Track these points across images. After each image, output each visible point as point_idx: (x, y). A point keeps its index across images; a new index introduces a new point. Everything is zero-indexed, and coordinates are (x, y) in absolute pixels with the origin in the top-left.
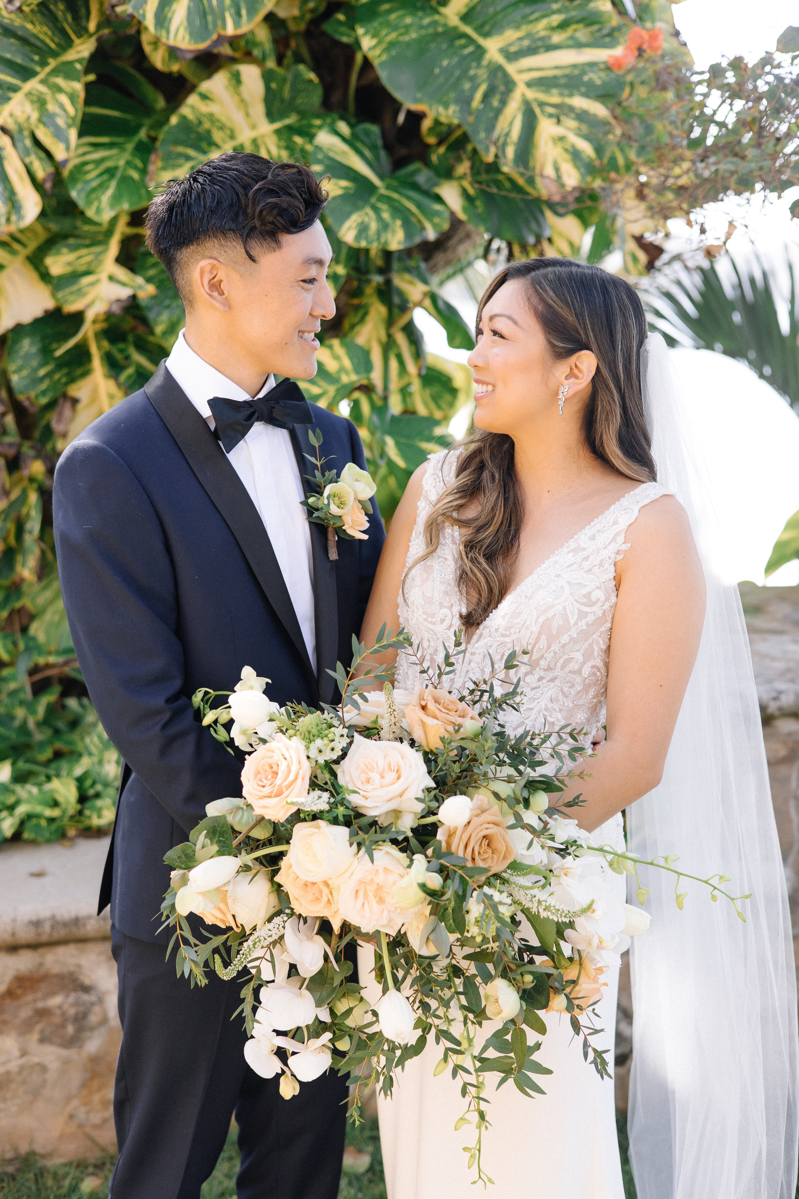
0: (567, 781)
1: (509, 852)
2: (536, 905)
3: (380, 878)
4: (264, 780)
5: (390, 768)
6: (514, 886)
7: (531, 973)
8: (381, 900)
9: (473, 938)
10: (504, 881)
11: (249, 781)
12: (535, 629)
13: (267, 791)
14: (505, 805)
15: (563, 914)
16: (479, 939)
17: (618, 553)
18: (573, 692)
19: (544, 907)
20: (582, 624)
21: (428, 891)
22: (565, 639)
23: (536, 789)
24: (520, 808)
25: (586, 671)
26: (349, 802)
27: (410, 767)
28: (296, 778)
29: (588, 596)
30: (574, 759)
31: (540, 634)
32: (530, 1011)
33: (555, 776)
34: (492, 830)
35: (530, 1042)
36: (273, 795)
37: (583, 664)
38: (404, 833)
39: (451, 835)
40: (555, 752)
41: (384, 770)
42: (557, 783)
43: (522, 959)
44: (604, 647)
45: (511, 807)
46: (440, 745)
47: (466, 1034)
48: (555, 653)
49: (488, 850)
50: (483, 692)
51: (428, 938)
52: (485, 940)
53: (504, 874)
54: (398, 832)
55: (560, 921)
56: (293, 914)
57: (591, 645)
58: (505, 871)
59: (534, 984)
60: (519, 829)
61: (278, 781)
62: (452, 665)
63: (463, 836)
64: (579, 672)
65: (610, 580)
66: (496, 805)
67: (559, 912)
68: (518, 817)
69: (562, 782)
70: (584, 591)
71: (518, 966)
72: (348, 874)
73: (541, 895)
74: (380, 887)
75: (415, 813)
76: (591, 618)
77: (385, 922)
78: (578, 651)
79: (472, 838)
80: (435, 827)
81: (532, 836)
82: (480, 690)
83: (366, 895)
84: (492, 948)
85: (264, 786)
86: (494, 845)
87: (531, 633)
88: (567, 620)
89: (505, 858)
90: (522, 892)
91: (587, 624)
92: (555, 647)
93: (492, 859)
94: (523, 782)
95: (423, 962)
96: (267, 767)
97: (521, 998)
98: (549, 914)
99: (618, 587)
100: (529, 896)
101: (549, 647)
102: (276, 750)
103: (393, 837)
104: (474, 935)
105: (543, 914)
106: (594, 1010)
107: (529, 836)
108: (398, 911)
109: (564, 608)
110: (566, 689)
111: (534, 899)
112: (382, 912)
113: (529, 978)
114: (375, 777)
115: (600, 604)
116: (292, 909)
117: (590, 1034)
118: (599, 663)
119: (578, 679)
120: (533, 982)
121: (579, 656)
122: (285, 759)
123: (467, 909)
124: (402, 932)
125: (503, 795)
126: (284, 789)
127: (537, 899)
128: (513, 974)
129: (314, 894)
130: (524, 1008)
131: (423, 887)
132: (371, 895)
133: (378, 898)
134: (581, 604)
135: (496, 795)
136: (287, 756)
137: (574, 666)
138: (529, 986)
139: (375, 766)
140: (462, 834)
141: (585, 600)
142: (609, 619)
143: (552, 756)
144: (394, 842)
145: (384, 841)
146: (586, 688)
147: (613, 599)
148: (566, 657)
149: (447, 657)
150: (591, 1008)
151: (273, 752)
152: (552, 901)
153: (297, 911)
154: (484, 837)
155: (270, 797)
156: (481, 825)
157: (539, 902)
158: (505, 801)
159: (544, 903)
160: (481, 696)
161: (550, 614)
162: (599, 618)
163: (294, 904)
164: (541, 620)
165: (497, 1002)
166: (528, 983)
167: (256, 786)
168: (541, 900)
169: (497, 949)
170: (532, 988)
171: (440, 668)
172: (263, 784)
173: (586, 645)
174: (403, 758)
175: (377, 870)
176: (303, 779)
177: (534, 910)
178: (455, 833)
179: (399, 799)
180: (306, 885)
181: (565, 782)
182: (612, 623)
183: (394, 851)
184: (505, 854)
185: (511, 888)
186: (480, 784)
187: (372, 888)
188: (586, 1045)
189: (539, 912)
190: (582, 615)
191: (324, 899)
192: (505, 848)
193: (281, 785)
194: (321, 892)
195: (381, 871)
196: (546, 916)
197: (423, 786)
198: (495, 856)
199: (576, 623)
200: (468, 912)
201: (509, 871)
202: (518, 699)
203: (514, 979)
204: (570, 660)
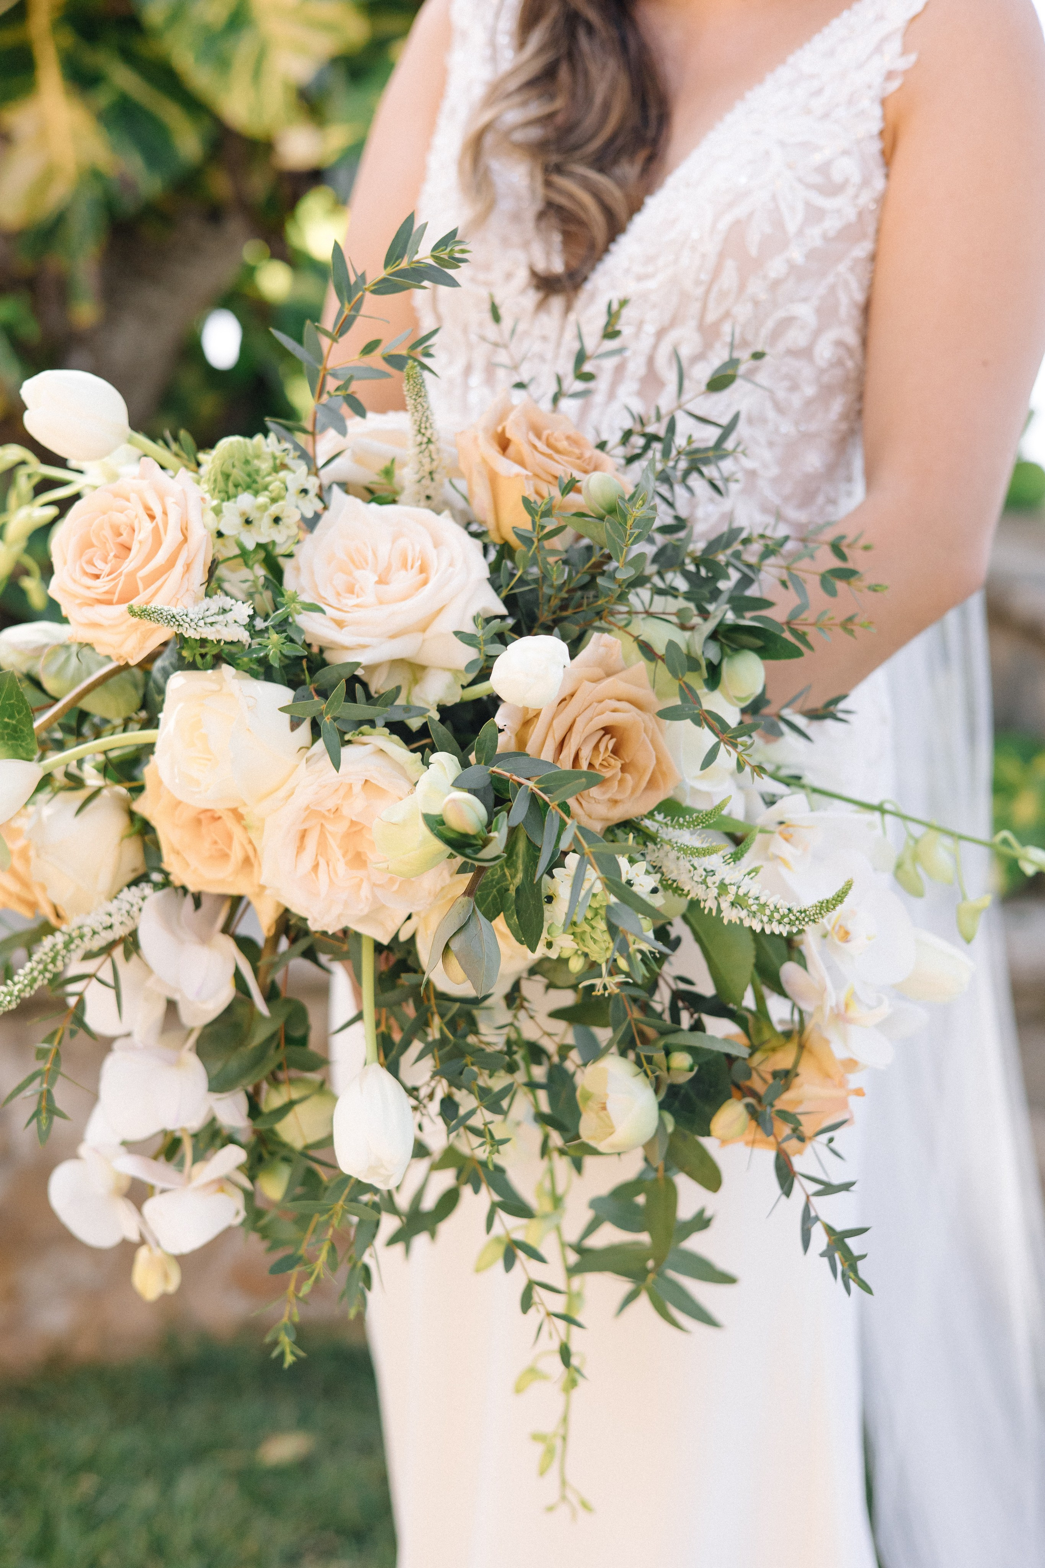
0: (812, 634)
1: (664, 774)
2: (714, 891)
3: (355, 807)
4: (99, 564)
5: (404, 565)
6: (667, 847)
7: (692, 1050)
8: (358, 860)
9: (563, 961)
10: (647, 838)
11: (65, 563)
12: (711, 248)
13: (101, 586)
14: (661, 666)
15: (777, 916)
16: (576, 965)
17: (890, 75)
18: (796, 401)
19: (731, 897)
20: (814, 235)
21: (452, 835)
22: (776, 267)
23: (739, 648)
24: (696, 681)
25: (824, 351)
26: (300, 631)
27: (451, 564)
28: (171, 563)
29: (824, 169)
30: (831, 592)
31: (722, 256)
32: (685, 1137)
33: (788, 623)
34: (625, 716)
35: (685, 1211)
36: (115, 598)
37: (817, 333)
38: (422, 711)
39: (527, 722)
40: (791, 575)
41: (388, 569)
42: (787, 635)
43: (676, 1019)
44: (860, 297)
45: (674, 673)
46: (525, 522)
47: (547, 1185)
48: (756, 303)
49: (612, 761)
50: (652, 438)
51: (447, 946)
52: (593, 968)
53: (647, 823)
54: (408, 709)
55: (768, 932)
56: (166, 883)
57: (832, 289)
58: (650, 816)
59: (692, 1074)
60: (688, 722)
61: (128, 566)
62: (588, 377)
63: (555, 722)
64: (806, 353)
65: (871, 137)
66: (641, 664)
67: (768, 912)
68: (688, 694)
69: (802, 637)
70: (818, 158)
71: (663, 1033)
72: (282, 793)
73: (730, 873)
74: (356, 829)
75: (456, 672)
76: (832, 225)
77: (363, 908)
78: (805, 300)
79: (575, 729)
80: (493, 702)
81: (716, 740)
82: (644, 435)
83: (322, 843)
84: (605, 988)
85: (97, 577)
86: (632, 751)
87: (704, 256)
88: (779, 224)
89: (652, 784)
90: (684, 864)
91: (825, 238)
92: (756, 287)
93: (621, 781)
94: (708, 627)
95: (449, 1009)
96: (108, 533)
97: (663, 1106)
98: (743, 914)
99: (888, 156)
100: (700, 871)
101: (742, 287)
102: (133, 497)
103: (396, 717)
104: (565, 955)
105: (730, 915)
106: (831, 1140)
107: (707, 738)
108: (395, 887)
109: (774, 198)
110: (781, 394)
111: (710, 880)
112: (359, 886)
113: (682, 1061)
114: (367, 578)
115: (851, 191)
116: (166, 874)
117: (818, 1194)
118: (852, 338)
119: (807, 372)
120: (691, 1070)
121: (805, 312)
122: (152, 517)
123: (550, 893)
124: (403, 937)
125: (660, 648)
126: (141, 585)
127: (717, 879)
128: (646, 1048)
129: (215, 843)
130: (670, 1128)
131: (436, 824)
132: (333, 844)
133: (350, 856)
134: (809, 186)
135: (646, 649)
136: (157, 511)
137: (796, 337)
138: (683, 1079)
139: (370, 555)
140: (553, 719)
141: (817, 179)
142: (871, 230)
143: (784, 584)
144: (398, 728)
145: (372, 723)
146: (826, 392)
147: (879, 183)
148: (781, 314)
149: (581, 357)
150: (825, 1137)
151: (128, 500)
152: (753, 887)
153: (179, 876)
154: (607, 730)
155: (109, 603)
156: (600, 702)
157: (723, 887)
158: (663, 660)
159: (732, 890)
160: (646, 448)
161: (740, 211)
162: (848, 227)
163: (170, 862)
164: (723, 225)
165: (604, 1108)
166: (678, 1070)
167: (78, 575)
168: (727, 882)
169: (617, 991)
170: (692, 1081)
171: (559, 380)
172: (97, 572)
173: (821, 290)
174: (436, 545)
175: (350, 786)
176: (188, 567)
177: (710, 904)
178: (537, 716)
179: (420, 637)
180: (199, 822)
181: (810, 638)
182: (877, 240)
183: (396, 748)
184: (653, 773)
185: (661, 854)
186: (610, 623)
187: (337, 829)
188: (808, 1219)
189: (719, 910)
190: (815, 214)
191: (237, 854)
192: (654, 762)
193: (132, 574)
194: (230, 837)
195: (357, 788)
196: (735, 919)
197: (474, 610)
198: (628, 777)
199: (800, 233)
200: (550, 899)
201: (659, 817)
202: (727, 465)
203: (649, 1060)
204: (788, 322)
